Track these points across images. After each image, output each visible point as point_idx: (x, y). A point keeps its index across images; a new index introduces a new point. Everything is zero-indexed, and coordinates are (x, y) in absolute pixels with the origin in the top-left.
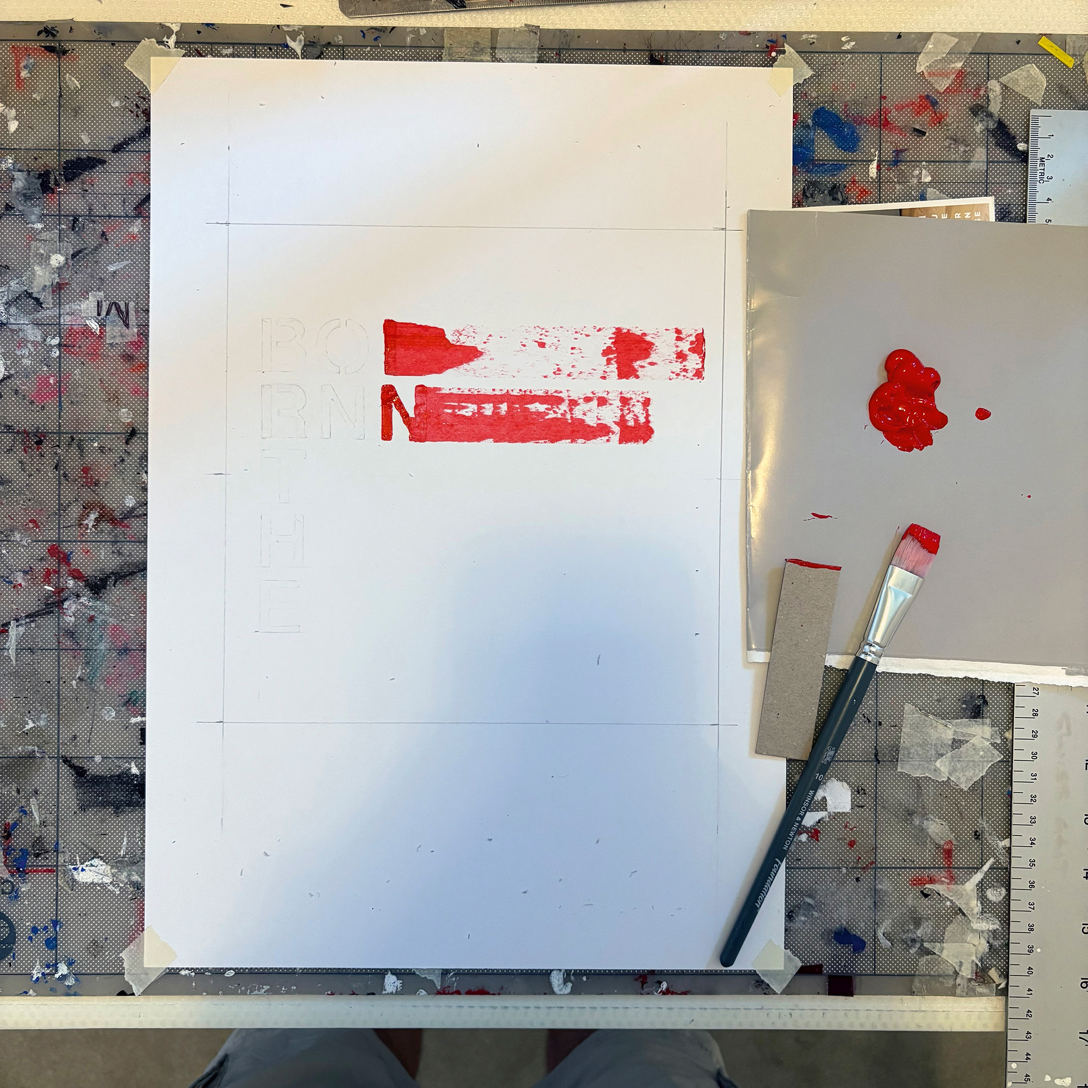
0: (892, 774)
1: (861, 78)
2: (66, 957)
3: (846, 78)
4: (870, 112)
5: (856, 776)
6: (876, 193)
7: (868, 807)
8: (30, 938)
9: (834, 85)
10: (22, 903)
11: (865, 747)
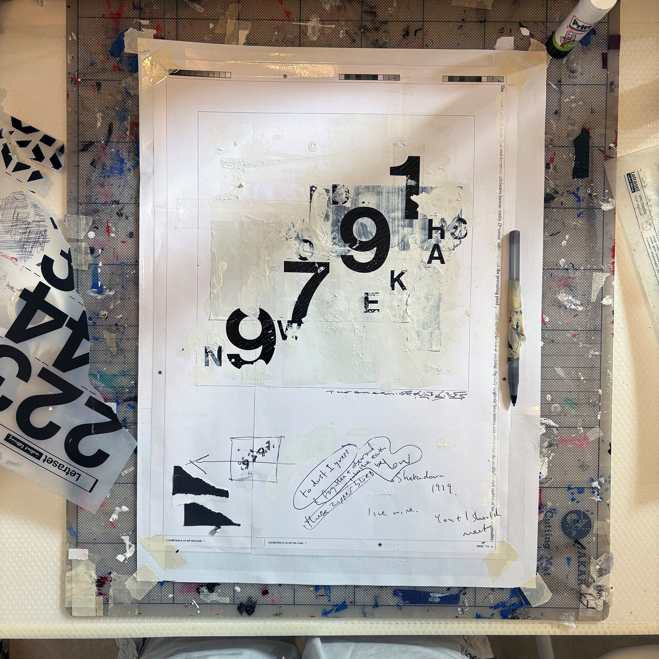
0: (492, 13)
1: (92, 29)
2: (589, 482)
3: (92, 38)
4: (112, 24)
5: (493, 34)
6: (158, 21)
7: (512, 27)
8: (578, 502)
9: (96, 45)
10: (558, 507)
11: (477, 28)
